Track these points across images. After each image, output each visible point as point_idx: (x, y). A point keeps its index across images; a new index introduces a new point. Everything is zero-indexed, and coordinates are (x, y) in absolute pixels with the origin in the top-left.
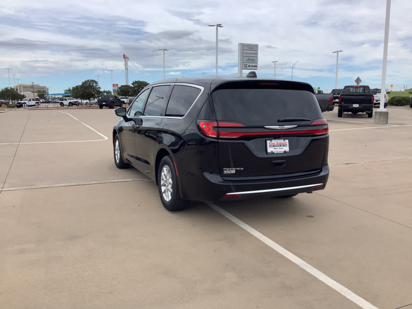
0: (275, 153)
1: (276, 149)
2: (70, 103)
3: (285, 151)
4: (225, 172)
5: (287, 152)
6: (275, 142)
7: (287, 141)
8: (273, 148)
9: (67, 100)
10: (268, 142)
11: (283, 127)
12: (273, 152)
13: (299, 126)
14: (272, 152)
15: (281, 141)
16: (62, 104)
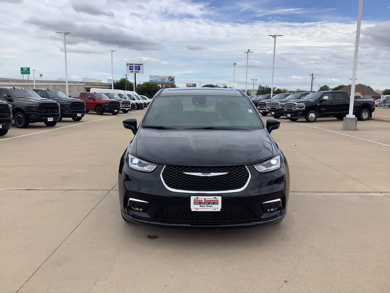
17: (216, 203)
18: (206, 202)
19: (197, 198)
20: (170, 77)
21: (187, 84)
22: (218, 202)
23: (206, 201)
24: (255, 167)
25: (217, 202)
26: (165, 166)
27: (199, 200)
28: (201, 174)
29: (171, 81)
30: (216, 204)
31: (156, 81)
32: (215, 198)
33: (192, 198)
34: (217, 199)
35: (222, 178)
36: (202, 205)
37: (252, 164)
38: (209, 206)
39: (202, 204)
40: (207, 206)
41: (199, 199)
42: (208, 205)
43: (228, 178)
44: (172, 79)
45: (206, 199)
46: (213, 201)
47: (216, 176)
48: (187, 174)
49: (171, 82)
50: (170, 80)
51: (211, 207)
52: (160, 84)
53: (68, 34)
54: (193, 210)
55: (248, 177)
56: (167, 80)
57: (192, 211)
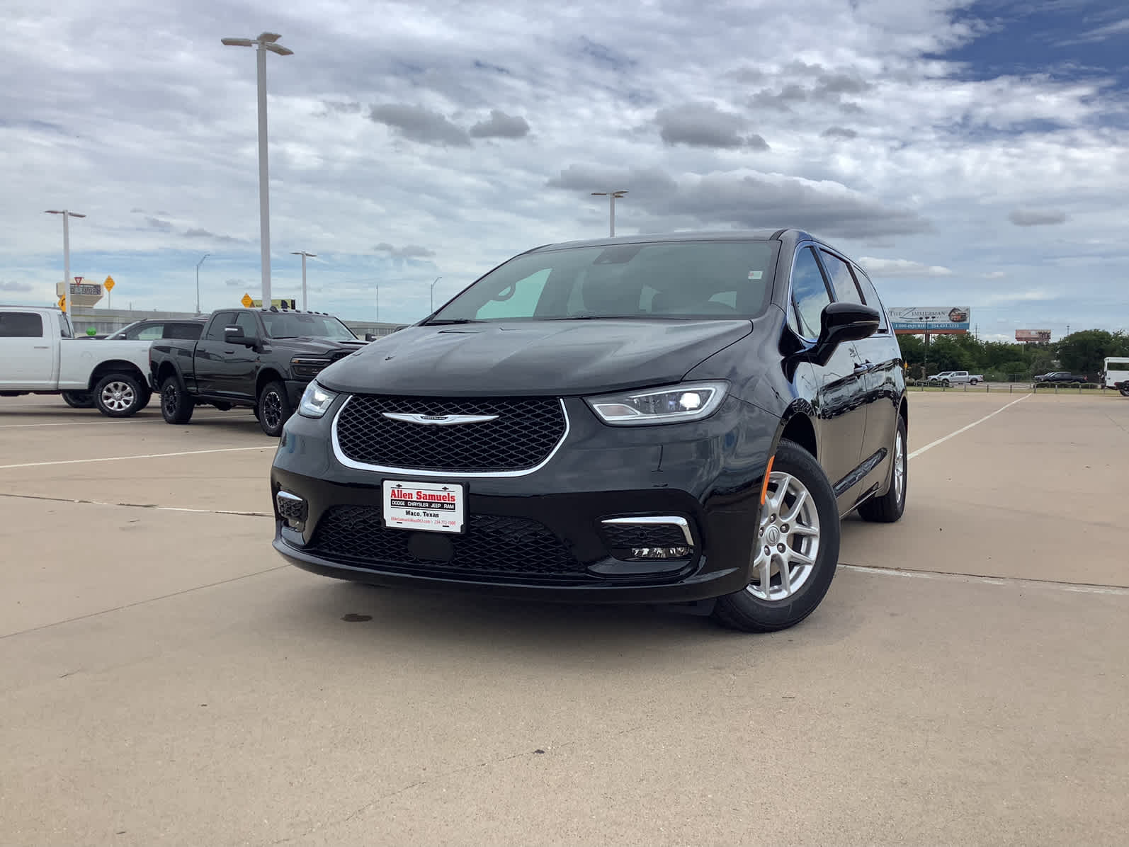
17: (448, 506)
18: (422, 500)
19: (399, 486)
20: (954, 310)
21: (1016, 331)
22: (454, 504)
23: (420, 496)
24: (595, 406)
25: (452, 504)
26: (351, 396)
27: (403, 493)
28: (422, 417)
29: (959, 321)
30: (448, 509)
31: (908, 324)
32: (445, 489)
33: (388, 486)
34: (451, 494)
35: (477, 431)
36: (411, 511)
37: (582, 396)
38: (431, 515)
39: (412, 506)
40: (425, 513)
41: (404, 491)
42: (428, 512)
43: (495, 431)
44: (960, 317)
45: (420, 492)
46: (439, 497)
47: (460, 424)
48: (390, 419)
49: (957, 326)
50: (953, 321)
51: (436, 519)
52: (920, 331)
53: (621, 195)
54: (390, 523)
55: (561, 433)
56: (944, 320)
57: (387, 525)
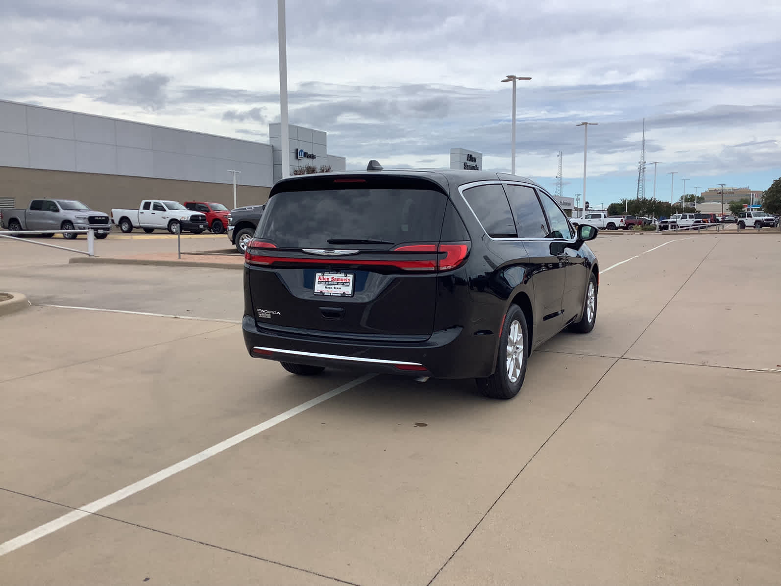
0: (325, 294)
1: (328, 288)
2: (757, 221)
3: (344, 293)
4: (260, 315)
5: (347, 295)
6: (328, 276)
7: (350, 277)
8: (324, 286)
9: (752, 215)
10: (318, 275)
11: (331, 252)
12: (323, 292)
13: (361, 252)
14: (321, 292)
15: (340, 276)
16: (742, 225)
